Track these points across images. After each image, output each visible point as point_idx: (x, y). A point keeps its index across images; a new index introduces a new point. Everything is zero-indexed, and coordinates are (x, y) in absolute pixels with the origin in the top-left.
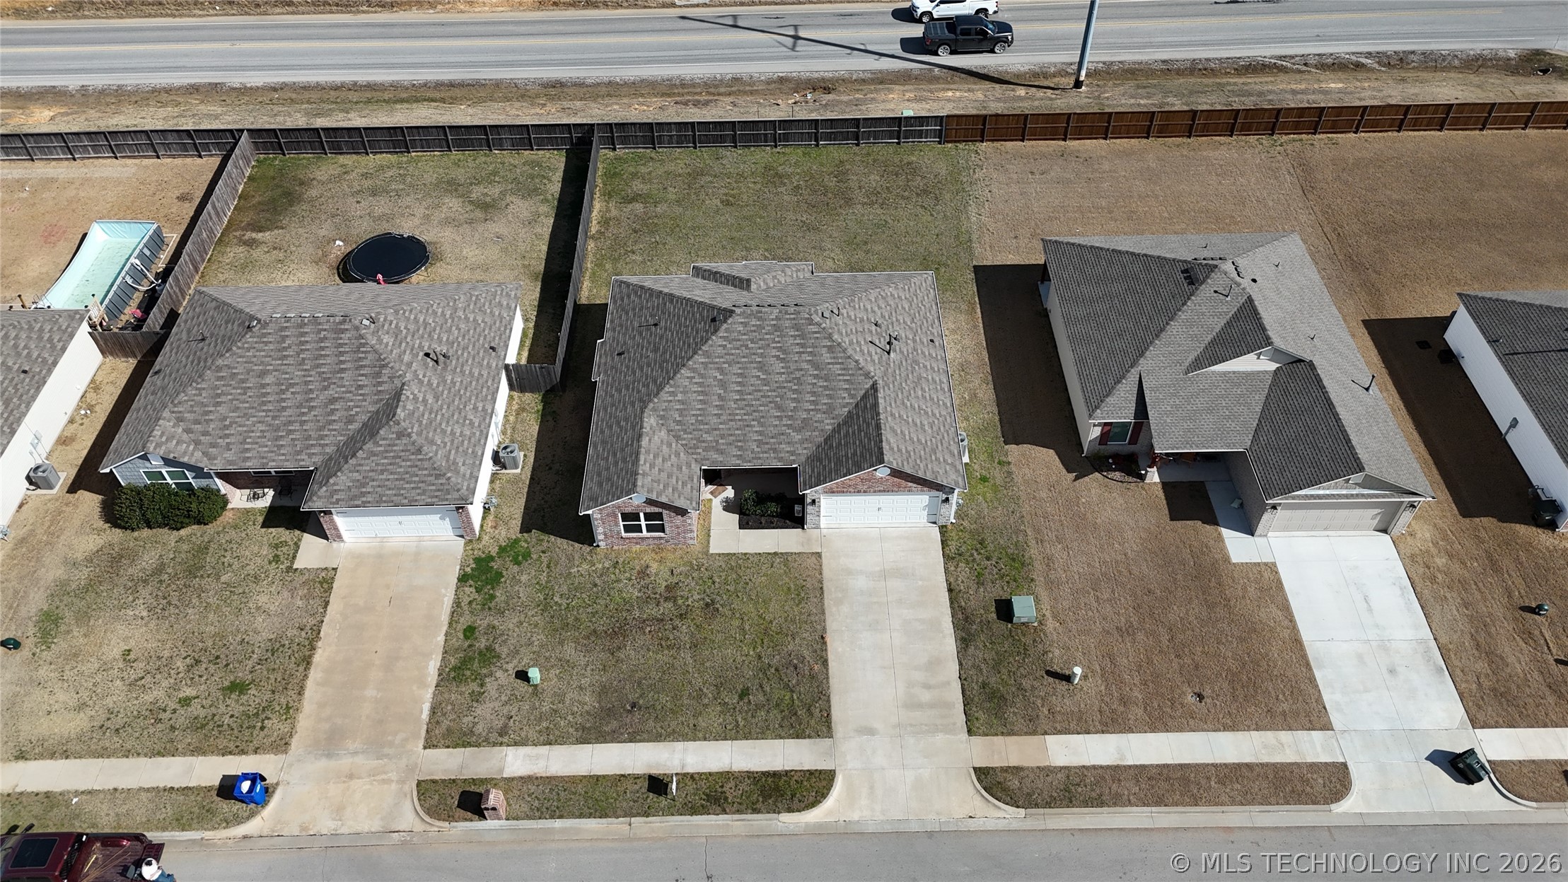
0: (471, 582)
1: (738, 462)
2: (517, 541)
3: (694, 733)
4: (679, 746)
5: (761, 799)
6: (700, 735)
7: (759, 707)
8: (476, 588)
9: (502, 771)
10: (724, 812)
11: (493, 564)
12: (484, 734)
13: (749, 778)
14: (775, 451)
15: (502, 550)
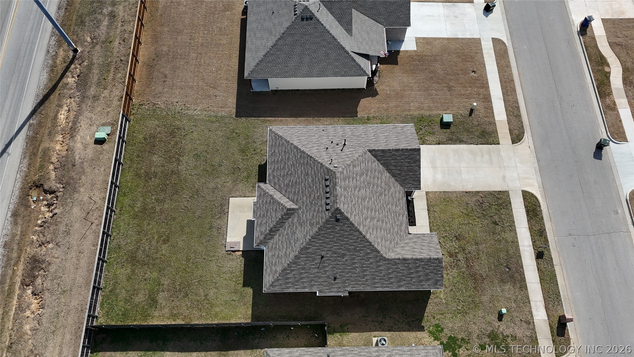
0: (456, 351)
1: (405, 217)
2: (430, 332)
3: (515, 243)
4: (521, 248)
5: (538, 217)
6: (516, 240)
7: (500, 218)
8: (459, 348)
9: (545, 320)
10: (545, 230)
11: (445, 342)
12: (531, 331)
13: (530, 221)
14: (399, 200)
15: (436, 339)
